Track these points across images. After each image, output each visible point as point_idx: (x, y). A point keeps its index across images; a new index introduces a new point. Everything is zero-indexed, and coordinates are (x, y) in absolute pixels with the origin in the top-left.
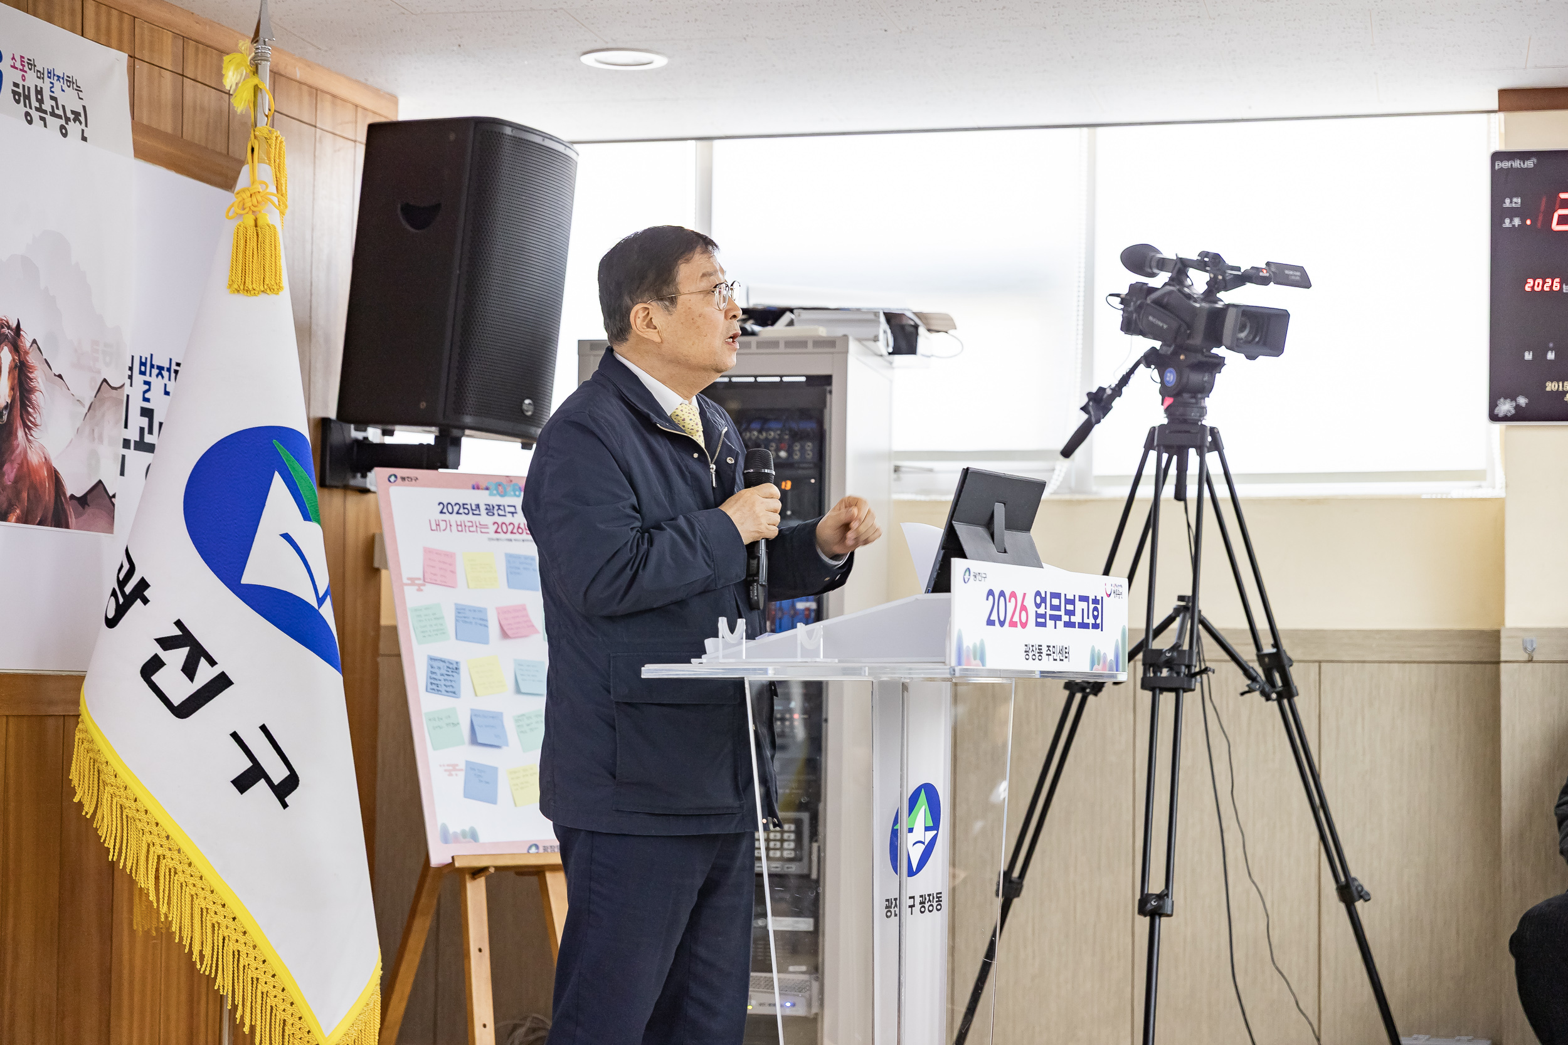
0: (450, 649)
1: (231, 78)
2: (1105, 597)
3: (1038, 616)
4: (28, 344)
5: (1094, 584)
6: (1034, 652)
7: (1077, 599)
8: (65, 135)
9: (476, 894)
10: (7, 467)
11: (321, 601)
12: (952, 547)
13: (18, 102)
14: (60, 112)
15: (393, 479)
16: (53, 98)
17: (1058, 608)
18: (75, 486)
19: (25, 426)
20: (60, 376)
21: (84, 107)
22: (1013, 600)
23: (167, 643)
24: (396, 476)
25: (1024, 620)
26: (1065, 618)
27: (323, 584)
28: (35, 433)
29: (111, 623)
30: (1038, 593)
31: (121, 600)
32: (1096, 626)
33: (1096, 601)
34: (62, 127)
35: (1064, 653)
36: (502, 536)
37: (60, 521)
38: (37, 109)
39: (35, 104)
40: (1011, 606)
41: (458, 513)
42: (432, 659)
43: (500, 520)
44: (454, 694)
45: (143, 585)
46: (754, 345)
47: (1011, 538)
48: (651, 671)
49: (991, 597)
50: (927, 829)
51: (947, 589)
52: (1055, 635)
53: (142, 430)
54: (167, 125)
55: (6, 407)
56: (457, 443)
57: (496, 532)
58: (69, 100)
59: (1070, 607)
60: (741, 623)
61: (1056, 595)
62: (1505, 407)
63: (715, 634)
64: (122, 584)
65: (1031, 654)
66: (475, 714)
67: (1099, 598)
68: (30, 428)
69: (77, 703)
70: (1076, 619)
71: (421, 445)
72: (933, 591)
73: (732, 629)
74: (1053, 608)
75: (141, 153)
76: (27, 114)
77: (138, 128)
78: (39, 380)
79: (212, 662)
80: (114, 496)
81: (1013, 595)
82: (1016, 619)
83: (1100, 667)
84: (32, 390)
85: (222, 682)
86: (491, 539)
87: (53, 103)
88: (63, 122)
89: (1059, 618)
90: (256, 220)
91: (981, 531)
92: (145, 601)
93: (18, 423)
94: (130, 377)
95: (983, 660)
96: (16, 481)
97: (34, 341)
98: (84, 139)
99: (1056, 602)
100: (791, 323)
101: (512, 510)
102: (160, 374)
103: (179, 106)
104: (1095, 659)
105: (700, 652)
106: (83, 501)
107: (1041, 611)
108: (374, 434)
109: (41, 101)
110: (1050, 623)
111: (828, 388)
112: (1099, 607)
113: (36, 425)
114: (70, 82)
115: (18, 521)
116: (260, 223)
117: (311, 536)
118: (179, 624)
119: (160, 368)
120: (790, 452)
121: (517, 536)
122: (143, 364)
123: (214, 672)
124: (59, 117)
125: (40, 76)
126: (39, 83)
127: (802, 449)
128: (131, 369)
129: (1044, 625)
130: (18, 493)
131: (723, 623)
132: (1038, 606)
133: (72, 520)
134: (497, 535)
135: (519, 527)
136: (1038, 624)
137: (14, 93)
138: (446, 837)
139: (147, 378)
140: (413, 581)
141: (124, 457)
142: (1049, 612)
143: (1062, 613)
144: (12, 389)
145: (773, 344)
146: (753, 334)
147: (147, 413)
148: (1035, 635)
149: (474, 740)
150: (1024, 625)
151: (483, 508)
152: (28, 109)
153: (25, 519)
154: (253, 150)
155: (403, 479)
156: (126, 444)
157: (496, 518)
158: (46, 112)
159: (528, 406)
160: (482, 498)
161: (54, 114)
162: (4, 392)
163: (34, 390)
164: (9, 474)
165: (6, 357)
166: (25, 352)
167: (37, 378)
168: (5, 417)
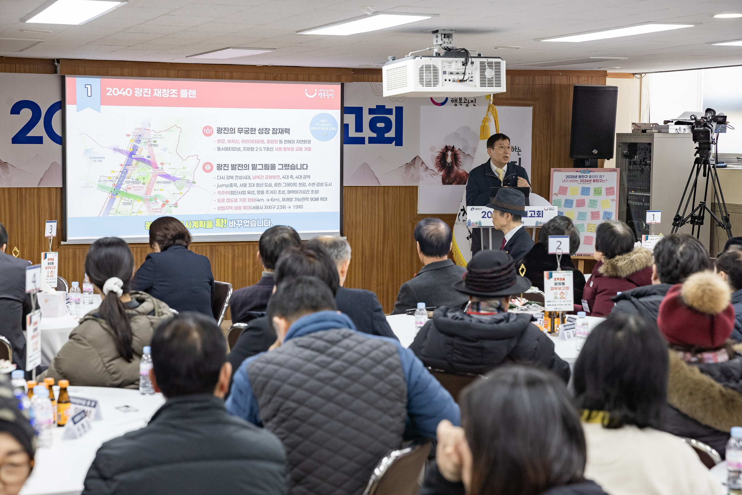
0: (561, 209)
2: (544, 211)
5: (541, 208)
8: (468, 106)
14: (467, 102)
15: (555, 171)
16: (464, 99)
19: (457, 166)
20: (469, 155)
21: (475, 99)
28: (460, 167)
32: (540, 217)
36: (582, 183)
38: (459, 102)
41: (571, 178)
43: (582, 179)
55: (450, 163)
68: (458, 166)
75: (495, 105)
86: (578, 184)
88: (467, 104)
90: (484, 124)
93: (455, 165)
95: (480, 224)
96: (455, 177)
97: (459, 149)
98: (475, 105)
101: (586, 176)
104: (538, 223)
109: (461, 101)
111: (651, 146)
113: (460, 165)
115: (456, 184)
130: (455, 179)
134: (581, 183)
137: (452, 101)
140: (555, 193)
144: (452, 159)
151: (578, 176)
152: (456, 103)
155: (558, 170)
158: (462, 103)
159: (595, 152)
160: (579, 174)
161: (465, 102)
162: (449, 160)
163: (459, 158)
164: (453, 175)
165: (450, 153)
166: (456, 151)
167: (461, 156)
168: (450, 165)
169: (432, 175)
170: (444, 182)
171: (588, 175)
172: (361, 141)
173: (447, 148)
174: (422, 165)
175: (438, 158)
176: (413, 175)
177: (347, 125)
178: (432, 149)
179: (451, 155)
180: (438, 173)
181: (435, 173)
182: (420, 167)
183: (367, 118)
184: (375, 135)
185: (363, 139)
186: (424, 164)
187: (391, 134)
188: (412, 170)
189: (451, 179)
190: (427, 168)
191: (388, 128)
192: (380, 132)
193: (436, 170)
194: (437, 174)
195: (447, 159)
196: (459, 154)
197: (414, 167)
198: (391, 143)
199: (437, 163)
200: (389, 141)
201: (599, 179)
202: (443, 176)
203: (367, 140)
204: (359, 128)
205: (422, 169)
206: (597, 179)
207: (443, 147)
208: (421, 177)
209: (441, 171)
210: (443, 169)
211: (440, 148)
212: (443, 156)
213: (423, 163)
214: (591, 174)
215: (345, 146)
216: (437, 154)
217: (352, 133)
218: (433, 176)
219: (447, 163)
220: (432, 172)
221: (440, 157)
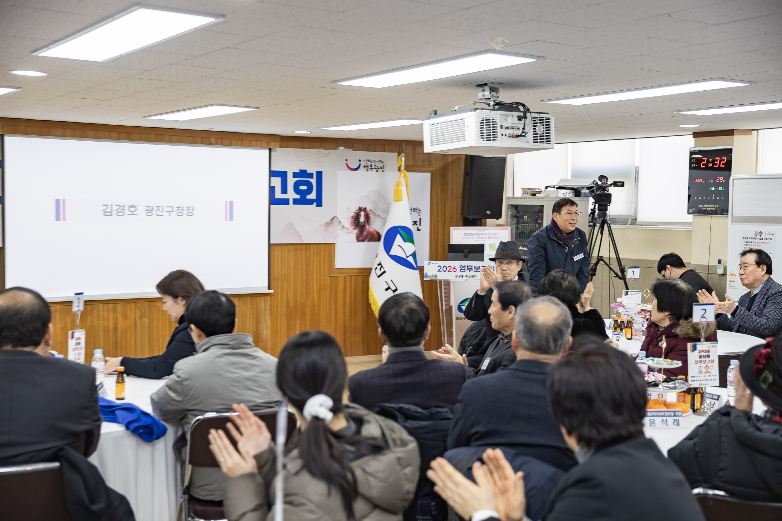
6: (459, 276)
8: (377, 172)
10: (364, 232)
11: (408, 257)
13: (365, 168)
14: (377, 168)
15: (454, 229)
17: (471, 268)
19: (368, 225)
20: (378, 215)
21: (383, 166)
22: (450, 267)
23: (378, 265)
25: (455, 271)
28: (371, 226)
30: (461, 266)
34: (377, 170)
35: (474, 276)
37: (379, 240)
38: (370, 168)
41: (468, 235)
49: (439, 267)
55: (364, 222)
57: (477, 239)
58: (379, 165)
61: (471, 266)
69: (369, 274)
82: (451, 270)
85: (385, 271)
86: (475, 240)
87: (375, 166)
90: (398, 188)
91: (461, 254)
92: (378, 256)
93: (366, 224)
96: (367, 234)
97: (370, 210)
98: (383, 171)
99: (469, 267)
110: (467, 271)
113: (371, 224)
114: (381, 161)
115: (368, 241)
121: (482, 239)
126: (371, 163)
130: (368, 237)
132: (462, 268)
134: (477, 240)
137: (364, 166)
142: (467, 269)
143: (473, 269)
144: (365, 219)
151: (474, 234)
152: (368, 169)
153: (370, 240)
155: (457, 229)
157: (477, 236)
158: (372, 168)
159: (488, 212)
160: (475, 232)
161: (375, 168)
162: (362, 219)
163: (370, 218)
164: (365, 233)
165: (362, 213)
166: (368, 212)
167: (372, 216)
168: (363, 224)
169: (348, 233)
170: (358, 240)
171: (484, 232)
172: (285, 202)
173: (360, 209)
174: (339, 224)
175: (352, 218)
176: (331, 233)
177: (274, 187)
178: (348, 210)
179: (364, 215)
181: (350, 231)
183: (291, 181)
184: (298, 197)
185: (288, 199)
186: (340, 224)
187: (313, 196)
188: (331, 228)
189: (363, 236)
190: (343, 227)
191: (309, 191)
192: (303, 194)
193: (351, 228)
194: (352, 232)
195: (360, 219)
196: (369, 215)
197: (332, 225)
198: (312, 204)
199: (352, 222)
200: (310, 202)
201: (492, 236)
202: (357, 234)
203: (291, 202)
204: (284, 190)
205: (339, 227)
206: (491, 236)
207: (357, 208)
208: (338, 235)
209: (355, 230)
210: (357, 228)
211: (355, 209)
212: (357, 217)
213: (340, 222)
214: (486, 232)
215: (272, 206)
216: (352, 214)
217: (278, 195)
218: (349, 234)
219: (360, 222)
220: (348, 230)
221: (354, 217)
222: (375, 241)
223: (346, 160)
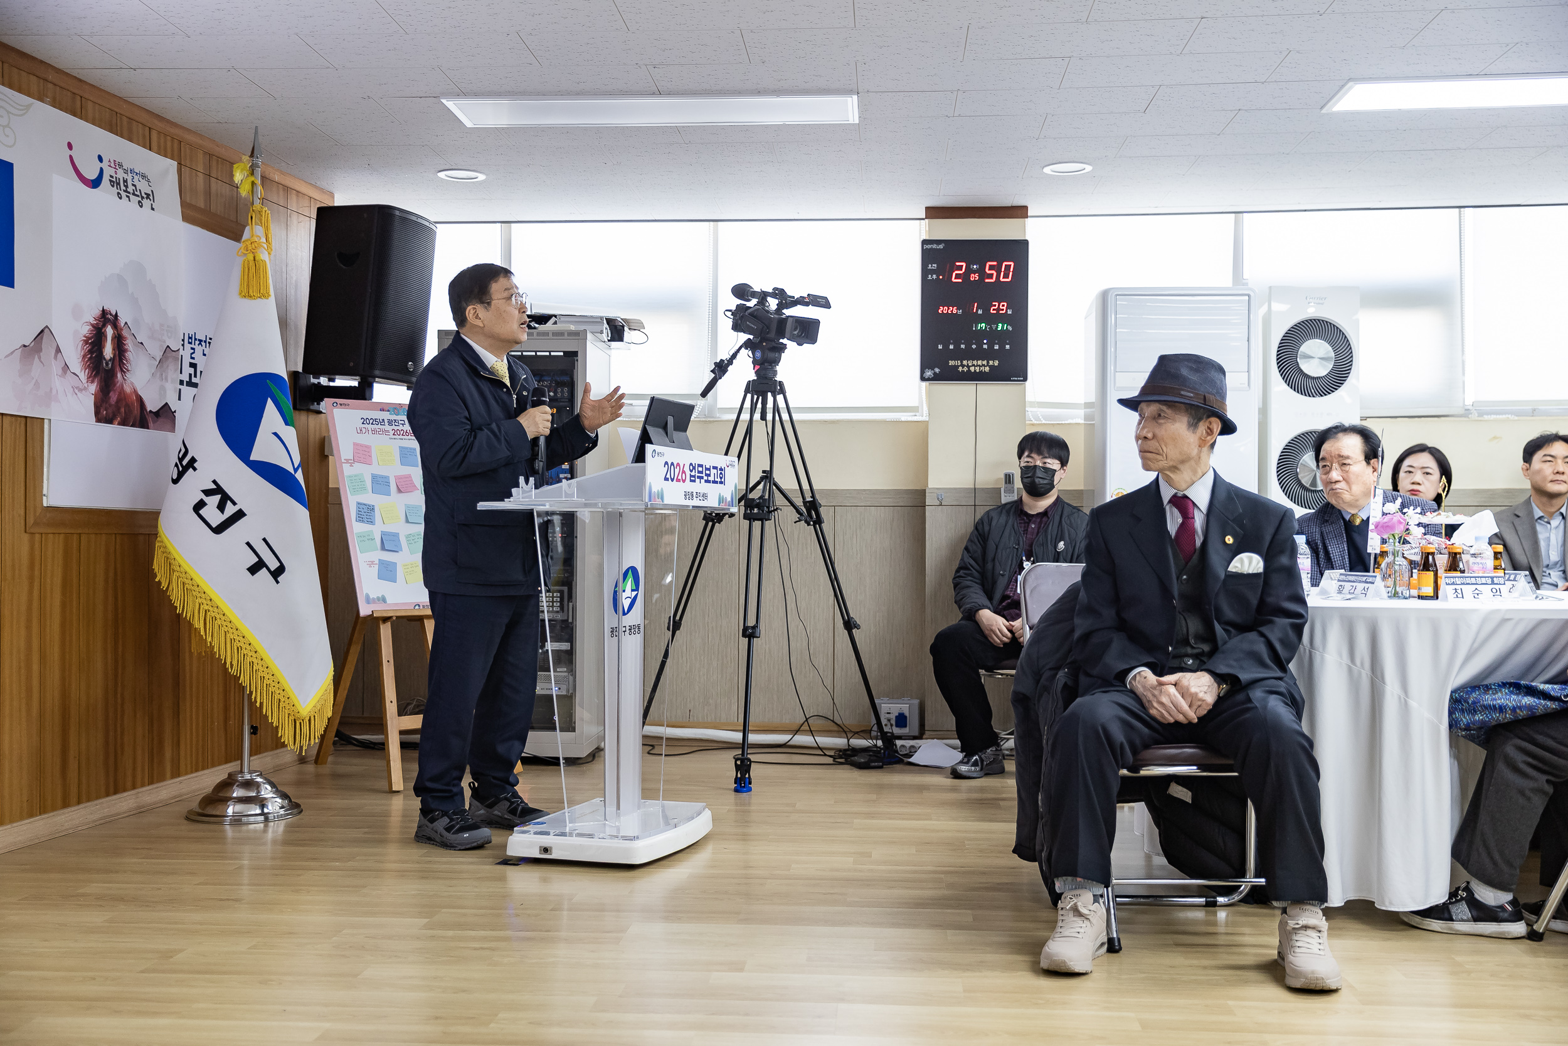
0: (369, 498)
1: (238, 177)
2: (726, 467)
3: (691, 476)
4: (122, 325)
5: (720, 460)
6: (689, 495)
7: (711, 468)
8: (141, 206)
9: (386, 632)
10: (111, 394)
11: (296, 470)
12: (645, 438)
13: (113, 186)
14: (138, 193)
15: (335, 404)
16: (133, 185)
17: (702, 472)
18: (152, 405)
19: (122, 371)
20: (142, 343)
21: (152, 191)
22: (678, 467)
23: (208, 493)
24: (337, 403)
25: (684, 479)
26: (705, 478)
27: (297, 460)
28: (127, 374)
29: (175, 482)
30: (691, 464)
31: (181, 469)
32: (721, 483)
33: (721, 469)
34: (139, 202)
35: (705, 496)
37: (142, 423)
38: (124, 191)
39: (123, 188)
40: (677, 471)
41: (372, 424)
42: (359, 503)
44: (372, 523)
45: (193, 460)
46: (535, 334)
47: (677, 435)
48: (482, 506)
49: (666, 466)
50: (632, 590)
51: (644, 461)
52: (700, 487)
53: (190, 375)
54: (201, 204)
55: (110, 360)
56: (371, 386)
57: (394, 435)
58: (143, 187)
59: (708, 472)
60: (532, 480)
61: (701, 466)
62: (929, 373)
63: (517, 486)
64: (181, 460)
65: (687, 497)
66: (383, 534)
67: (723, 468)
68: (124, 372)
69: (156, 527)
70: (711, 478)
71: (351, 387)
72: (636, 462)
73: (527, 482)
74: (699, 472)
75: (186, 218)
76: (118, 193)
77: (184, 204)
78: (130, 345)
79: (234, 503)
80: (175, 412)
81: (678, 464)
82: (680, 477)
83: (723, 505)
84: (126, 351)
85: (240, 514)
87: (134, 188)
88: (140, 199)
89: (702, 478)
90: (254, 257)
91: (661, 431)
92: (195, 469)
93: (118, 369)
94: (183, 345)
95: (662, 499)
96: (117, 402)
97: (126, 323)
98: (153, 209)
99: (700, 469)
100: (555, 323)
102: (200, 344)
103: (208, 193)
104: (721, 500)
105: (510, 495)
106: (157, 414)
107: (693, 474)
108: (323, 381)
109: (126, 187)
110: (698, 480)
111: (576, 358)
112: (723, 472)
113: (128, 371)
114: (144, 176)
115: (119, 424)
116: (257, 258)
117: (290, 435)
118: (214, 482)
119: (200, 341)
120: (555, 392)
121: (406, 437)
122: (190, 338)
123: (236, 508)
124: (138, 196)
125: (126, 172)
126: (125, 176)
127: (562, 392)
128: (183, 340)
129: (694, 481)
130: (119, 409)
131: (522, 479)
132: (691, 471)
133: (151, 424)
135: (406, 432)
136: (691, 481)
137: (110, 180)
138: (368, 600)
139: (193, 346)
140: (347, 461)
141: (180, 390)
142: (697, 474)
143: (704, 475)
144: (114, 349)
145: (546, 334)
146: (535, 328)
147: (193, 366)
148: (689, 486)
149: (383, 548)
150: (684, 481)
151: (386, 421)
153: (123, 423)
154: (252, 218)
155: (341, 405)
156: (181, 382)
157: (394, 427)
159: (410, 365)
160: (386, 416)
162: (108, 351)
164: (114, 398)
165: (109, 331)
166: (122, 329)
168: (110, 365)
169: (76, 391)
170: (98, 416)
173: (104, 316)
174: (56, 357)
175: (86, 342)
176: (37, 385)
178: (76, 311)
179: (112, 339)
180: (86, 385)
181: (81, 386)
182: (53, 361)
186: (59, 355)
188: (36, 368)
189: (110, 405)
190: (68, 368)
193: (83, 376)
194: (85, 389)
195: (104, 348)
196: (126, 338)
197: (40, 358)
199: (84, 356)
202: (96, 395)
205: (56, 367)
207: (97, 312)
208: (54, 392)
209: (92, 382)
210: (95, 376)
212: (96, 338)
213: (58, 350)
216: (86, 330)
218: (78, 393)
219: (105, 359)
220: (77, 383)
221: (90, 338)
222: (133, 426)
223: (70, 146)
